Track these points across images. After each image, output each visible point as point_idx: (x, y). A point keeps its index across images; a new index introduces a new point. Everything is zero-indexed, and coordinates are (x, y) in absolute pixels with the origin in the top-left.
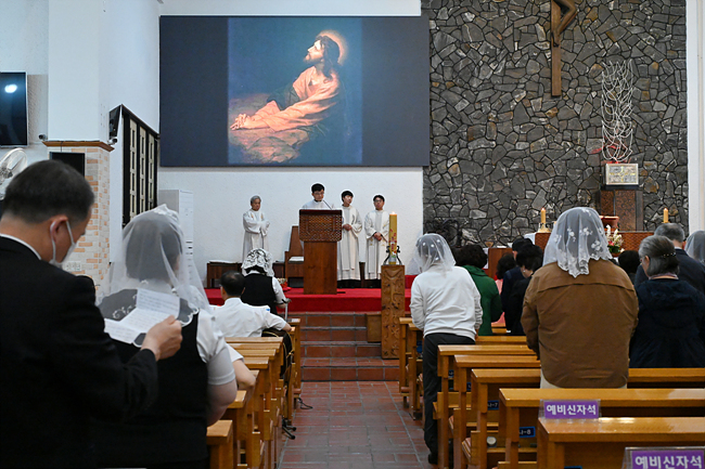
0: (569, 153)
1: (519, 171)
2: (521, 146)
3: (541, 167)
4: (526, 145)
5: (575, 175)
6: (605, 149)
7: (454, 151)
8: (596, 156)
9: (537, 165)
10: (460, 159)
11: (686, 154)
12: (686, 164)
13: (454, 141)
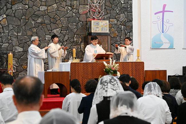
0: (70, 13)
1: (41, 23)
2: (43, 8)
3: (54, 21)
4: (46, 8)
5: (73, 26)
6: (89, 12)
7: (4, 11)
8: (84, 15)
9: (52, 20)
10: (7, 15)
11: (132, 15)
12: (131, 21)
13: (3, 4)
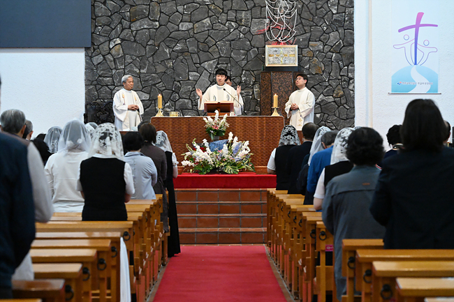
0: (234, 34)
1: (182, 52)
2: (185, 26)
3: (205, 48)
4: (190, 25)
5: (239, 56)
6: (269, 30)
7: (116, 32)
8: (261, 36)
9: (200, 46)
10: (122, 40)
11: (352, 34)
12: (352, 45)
13: (116, 22)
